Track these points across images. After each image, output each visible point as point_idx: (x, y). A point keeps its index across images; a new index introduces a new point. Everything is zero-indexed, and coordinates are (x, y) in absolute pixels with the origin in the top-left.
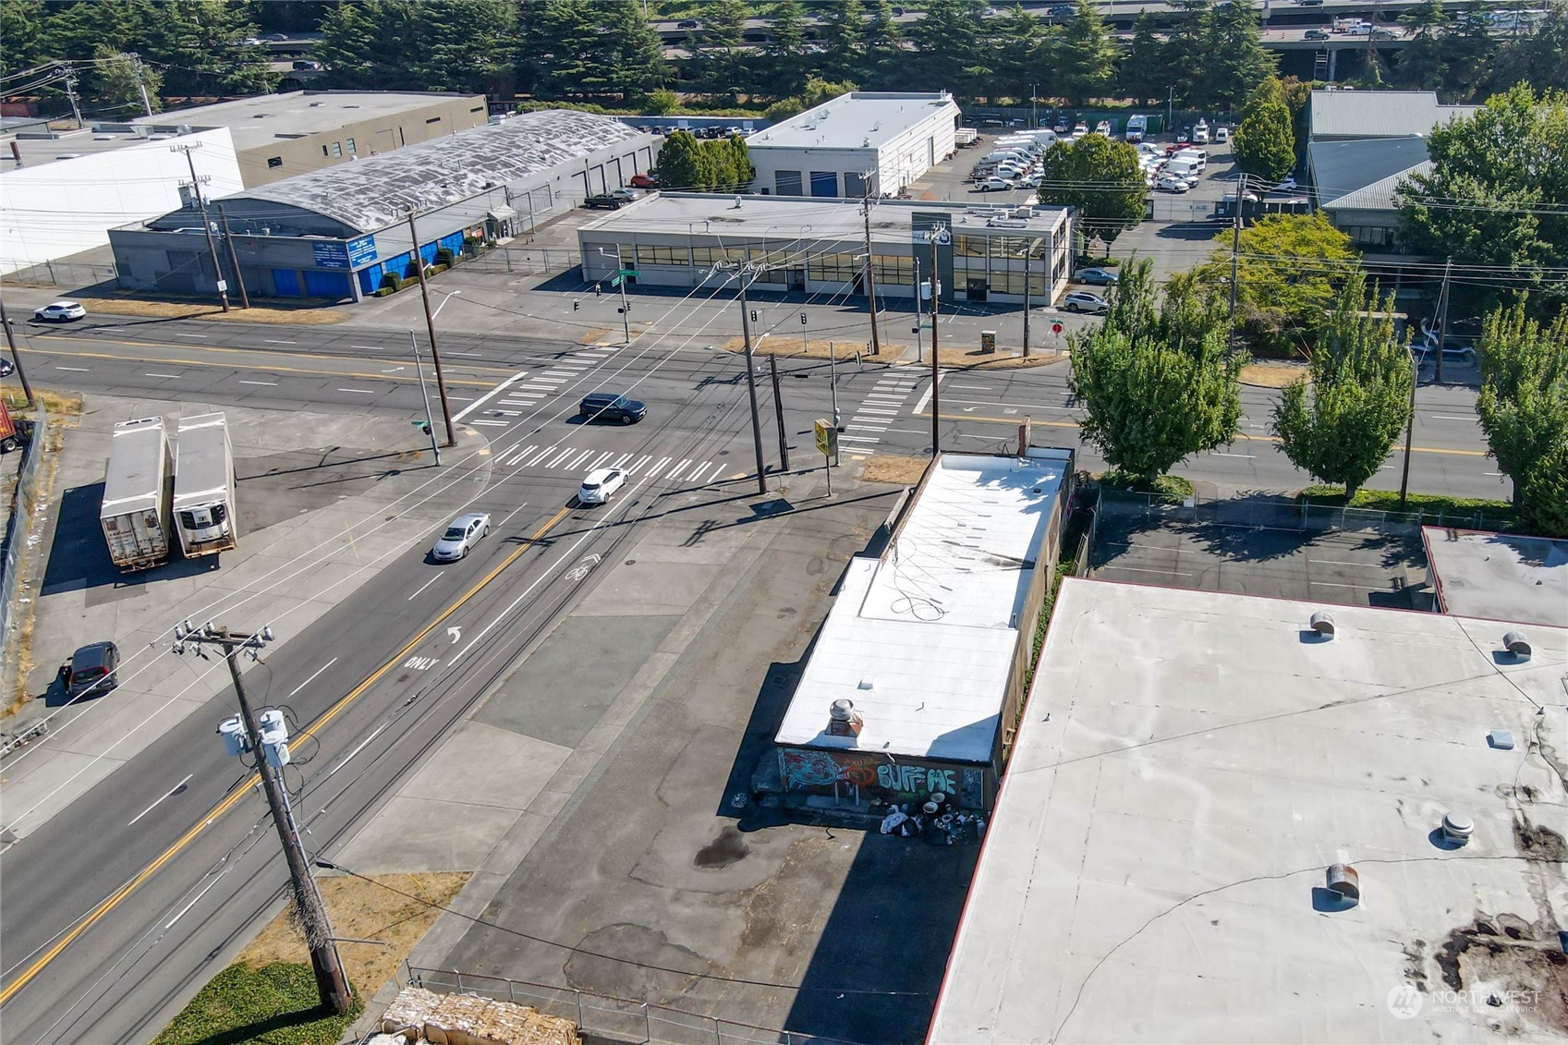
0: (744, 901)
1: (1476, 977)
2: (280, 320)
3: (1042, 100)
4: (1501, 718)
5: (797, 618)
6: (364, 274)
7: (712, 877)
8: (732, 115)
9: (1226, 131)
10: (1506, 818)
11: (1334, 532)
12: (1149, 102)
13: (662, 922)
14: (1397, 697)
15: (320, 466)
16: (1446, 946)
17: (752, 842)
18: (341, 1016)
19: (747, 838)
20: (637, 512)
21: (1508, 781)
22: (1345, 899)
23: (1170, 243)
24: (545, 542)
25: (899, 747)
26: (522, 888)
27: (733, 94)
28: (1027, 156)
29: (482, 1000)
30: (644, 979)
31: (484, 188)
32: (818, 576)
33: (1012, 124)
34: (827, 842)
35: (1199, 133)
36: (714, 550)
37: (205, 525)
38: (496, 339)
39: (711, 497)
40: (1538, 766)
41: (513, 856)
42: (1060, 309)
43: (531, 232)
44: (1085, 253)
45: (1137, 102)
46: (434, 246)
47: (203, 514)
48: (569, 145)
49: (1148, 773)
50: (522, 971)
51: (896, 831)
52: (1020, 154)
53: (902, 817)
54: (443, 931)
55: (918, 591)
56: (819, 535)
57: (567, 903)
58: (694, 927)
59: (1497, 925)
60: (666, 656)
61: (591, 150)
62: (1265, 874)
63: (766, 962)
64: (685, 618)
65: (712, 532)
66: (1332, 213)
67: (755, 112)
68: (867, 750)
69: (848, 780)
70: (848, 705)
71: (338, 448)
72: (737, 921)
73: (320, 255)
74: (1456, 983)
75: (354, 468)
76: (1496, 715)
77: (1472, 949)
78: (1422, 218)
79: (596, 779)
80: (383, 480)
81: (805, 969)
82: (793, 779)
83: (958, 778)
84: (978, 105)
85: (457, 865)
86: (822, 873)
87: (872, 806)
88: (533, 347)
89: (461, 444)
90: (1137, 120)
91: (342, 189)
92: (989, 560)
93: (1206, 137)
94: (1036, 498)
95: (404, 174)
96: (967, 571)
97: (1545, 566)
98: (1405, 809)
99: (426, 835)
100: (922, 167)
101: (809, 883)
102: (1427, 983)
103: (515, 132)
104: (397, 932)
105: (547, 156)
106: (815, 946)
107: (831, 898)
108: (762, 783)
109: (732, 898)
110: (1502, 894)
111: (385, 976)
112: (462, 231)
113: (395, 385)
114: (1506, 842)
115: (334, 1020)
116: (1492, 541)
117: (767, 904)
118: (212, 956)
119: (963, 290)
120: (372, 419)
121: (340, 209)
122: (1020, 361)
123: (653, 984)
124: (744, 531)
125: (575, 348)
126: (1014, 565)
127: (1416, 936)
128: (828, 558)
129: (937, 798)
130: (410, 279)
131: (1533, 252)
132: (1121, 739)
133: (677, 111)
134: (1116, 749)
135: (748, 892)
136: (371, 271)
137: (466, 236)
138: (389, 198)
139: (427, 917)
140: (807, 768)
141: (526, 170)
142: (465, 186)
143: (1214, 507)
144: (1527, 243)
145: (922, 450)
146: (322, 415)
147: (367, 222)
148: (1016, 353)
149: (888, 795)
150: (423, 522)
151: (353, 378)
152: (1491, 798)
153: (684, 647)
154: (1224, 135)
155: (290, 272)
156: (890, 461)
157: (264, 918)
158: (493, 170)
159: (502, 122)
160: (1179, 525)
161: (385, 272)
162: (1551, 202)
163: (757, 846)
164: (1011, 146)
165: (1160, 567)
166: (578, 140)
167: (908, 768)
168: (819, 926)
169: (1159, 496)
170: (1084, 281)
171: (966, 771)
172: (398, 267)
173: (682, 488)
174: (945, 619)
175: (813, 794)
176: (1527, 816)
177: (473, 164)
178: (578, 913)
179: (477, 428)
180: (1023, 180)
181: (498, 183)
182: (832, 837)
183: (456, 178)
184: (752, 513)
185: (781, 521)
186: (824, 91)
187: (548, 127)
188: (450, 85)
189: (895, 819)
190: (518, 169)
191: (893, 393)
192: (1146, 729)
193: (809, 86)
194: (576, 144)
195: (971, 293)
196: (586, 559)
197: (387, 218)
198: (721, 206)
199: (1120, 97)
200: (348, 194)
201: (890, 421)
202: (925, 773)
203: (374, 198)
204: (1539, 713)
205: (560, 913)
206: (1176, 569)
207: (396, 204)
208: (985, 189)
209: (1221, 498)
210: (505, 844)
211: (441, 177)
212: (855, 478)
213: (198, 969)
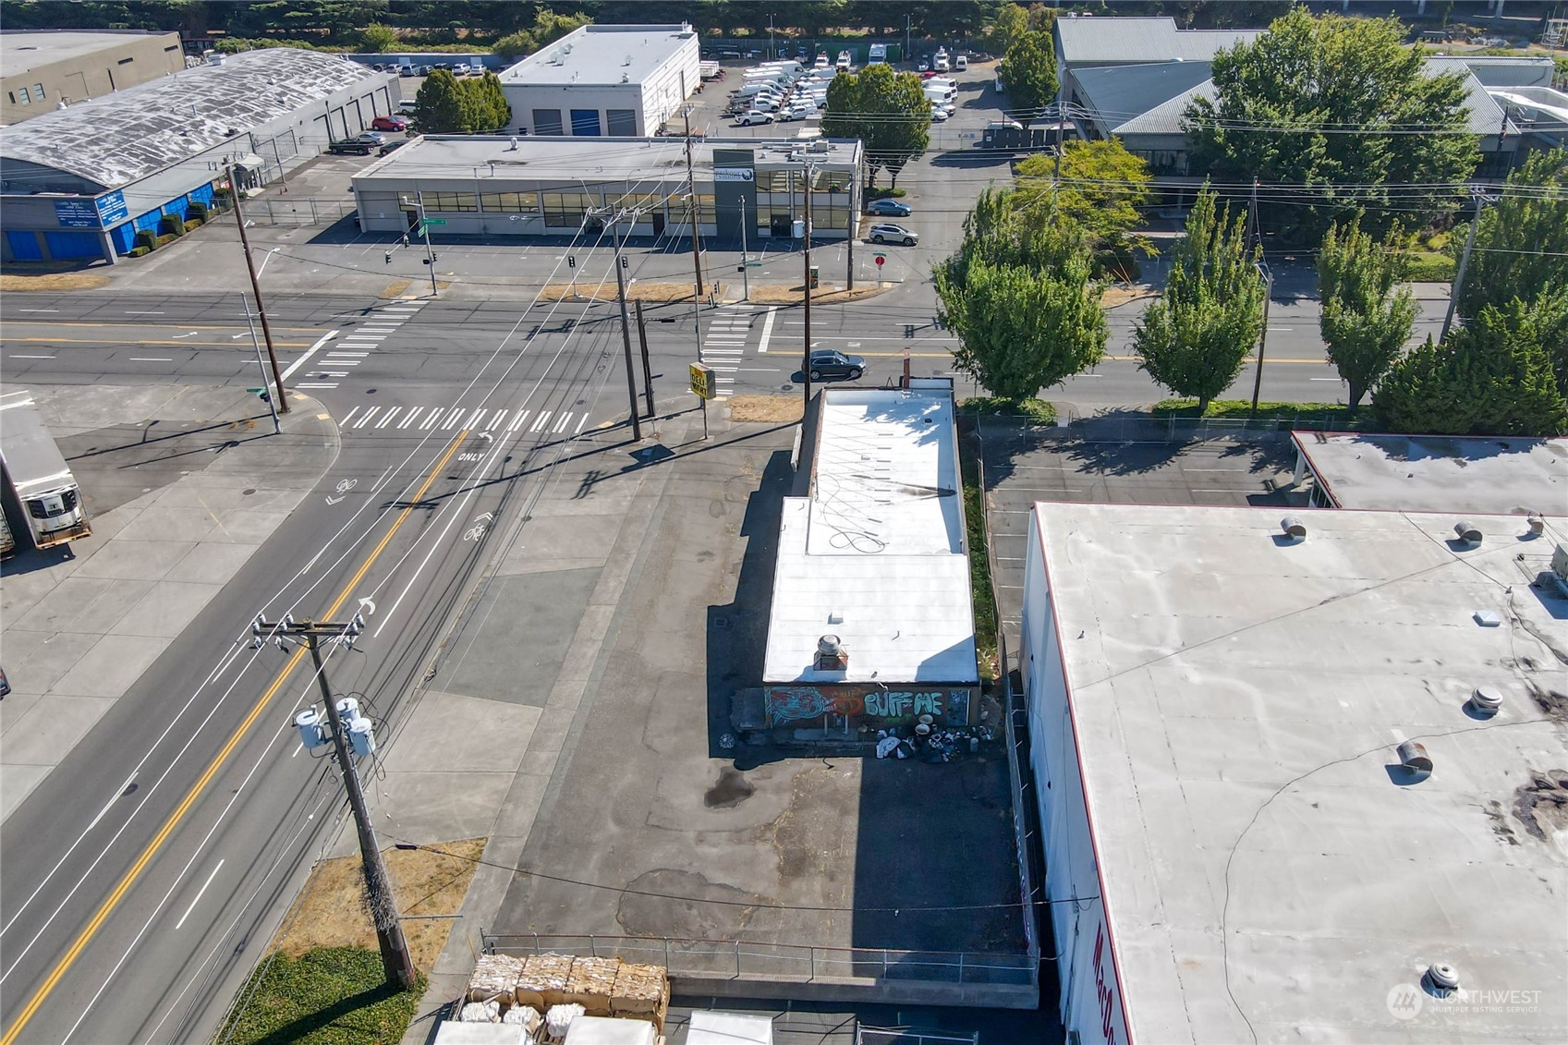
0: (768, 835)
1: (1553, 827)
2: (28, 286)
3: (778, 31)
4: (1477, 599)
5: (718, 561)
6: (116, 233)
7: (724, 817)
8: (457, 51)
9: (965, 58)
10: (1518, 686)
11: (1198, 442)
12: (886, 31)
13: (695, 864)
14: (1383, 588)
15: (144, 442)
16: (1516, 803)
17: (754, 779)
18: (409, 991)
19: (748, 776)
20: (513, 468)
21: (1507, 654)
22: (1420, 772)
23: (947, 173)
24: (429, 505)
25: (887, 675)
26: (545, 847)
27: (452, 28)
28: (778, 88)
29: (565, 958)
30: (699, 919)
31: (227, 135)
32: (722, 518)
33: (750, 55)
34: (828, 771)
35: (940, 62)
36: (610, 500)
37: (56, 513)
38: (288, 297)
39: (585, 448)
40: (1525, 638)
41: (523, 817)
42: (866, 242)
43: (280, 182)
44: (871, 185)
45: (873, 30)
46: (184, 199)
47: (53, 502)
48: (305, 87)
49: (1196, 678)
50: (574, 925)
51: (892, 755)
52: (772, 86)
53: (896, 741)
54: (479, 897)
55: (849, 525)
56: (709, 478)
57: (595, 857)
58: (729, 865)
59: (1552, 781)
60: (603, 609)
61: (329, 92)
62: (1339, 758)
63: (811, 889)
64: (606, 569)
65: (601, 483)
66: (1122, 137)
67: (482, 48)
68: (857, 681)
69: (835, 712)
70: (835, 641)
71: (157, 422)
72: (768, 855)
73: (63, 215)
74: (1540, 834)
75: (185, 441)
76: (1472, 597)
77: (1540, 804)
78: (1220, 140)
79: (579, 735)
80: (223, 452)
81: (851, 891)
82: (778, 716)
83: (945, 699)
84: (714, 37)
85: (467, 833)
86: (833, 799)
87: (860, 733)
88: (332, 303)
89: (294, 409)
90: (877, 49)
91: (71, 141)
92: (904, 491)
93: (947, 65)
94: (927, 428)
95: (135, 122)
96: (888, 502)
97: (1409, 460)
98: (1433, 687)
99: (421, 807)
100: (675, 103)
101: (825, 812)
102: (1516, 836)
103: (241, 73)
104: (433, 905)
105: (285, 99)
106: (853, 869)
107: (852, 823)
108: (744, 722)
109: (759, 834)
110: (1544, 753)
111: (437, 948)
112: (210, 183)
113: (195, 351)
114: (1530, 710)
115: (403, 995)
116: (1356, 441)
117: (791, 836)
118: (239, 950)
119: (767, 227)
120: (182, 389)
121: (78, 162)
122: (845, 295)
123: (709, 922)
124: (630, 479)
125: (380, 302)
126: (931, 493)
127: (1489, 797)
128: (727, 500)
129: (926, 720)
130: (165, 237)
131: (1324, 170)
132: (1156, 649)
133: (396, 48)
134: (1154, 659)
135: (769, 826)
136: (123, 229)
137: (215, 188)
138: (126, 149)
139: (457, 886)
140: (794, 703)
141: (265, 114)
142: (206, 134)
143: (1079, 425)
144: (1318, 161)
145: (780, 388)
146: (123, 388)
147: (111, 176)
148: (839, 287)
149: (873, 722)
150: (285, 493)
151: (142, 346)
152: (1499, 670)
153: (617, 596)
154: (963, 63)
155: (29, 234)
156: (754, 400)
157: (280, 907)
158: (232, 115)
159: (223, 62)
160: (1054, 444)
161: (137, 230)
162: (1336, 122)
163: (762, 783)
164: (762, 79)
165: (1050, 486)
166: (311, 81)
167: (896, 694)
168: (850, 851)
169: (1029, 418)
170: (877, 213)
171: (953, 691)
172: (151, 224)
173: (551, 440)
174: (888, 550)
175: (799, 728)
176: (1535, 683)
177: (208, 109)
178: (609, 864)
179: (304, 391)
180: (783, 113)
181: (241, 130)
182: (831, 767)
183: (193, 124)
184: (634, 461)
185: (666, 467)
186: (556, 24)
187: (277, 67)
188: (133, 21)
189: (887, 745)
190: (257, 114)
191: (731, 332)
192: (1174, 636)
193: (540, 19)
194: (311, 85)
195: (775, 230)
196: (478, 518)
197: (131, 171)
198: (494, 148)
199: (856, 26)
200: (79, 145)
201: (738, 361)
202: (913, 698)
203: (110, 150)
204: (1507, 592)
205: (591, 866)
206: (1065, 487)
207: (137, 156)
208: (746, 123)
209: (1083, 417)
210: (510, 807)
211: (177, 125)
212: (724, 419)
213: (228, 967)
